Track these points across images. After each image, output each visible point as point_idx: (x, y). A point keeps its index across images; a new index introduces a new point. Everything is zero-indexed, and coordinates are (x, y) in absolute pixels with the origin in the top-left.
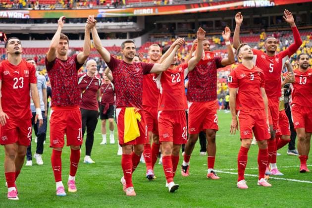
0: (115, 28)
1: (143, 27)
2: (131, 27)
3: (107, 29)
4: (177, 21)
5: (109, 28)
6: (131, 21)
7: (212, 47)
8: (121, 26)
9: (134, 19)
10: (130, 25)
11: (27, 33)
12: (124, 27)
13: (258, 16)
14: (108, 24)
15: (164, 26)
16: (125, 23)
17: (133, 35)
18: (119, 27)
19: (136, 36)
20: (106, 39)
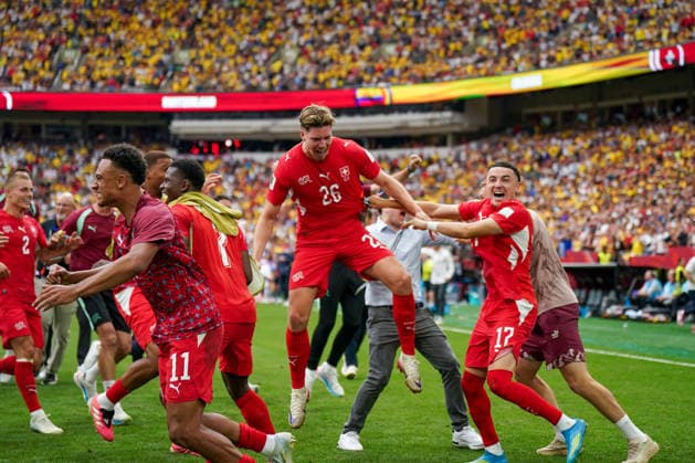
0: (420, 124)
2: (447, 122)
3: (406, 127)
5: (411, 124)
8: (431, 120)
10: (444, 119)
12: (437, 123)
14: (411, 116)
16: (438, 116)
18: (427, 124)
20: (411, 146)
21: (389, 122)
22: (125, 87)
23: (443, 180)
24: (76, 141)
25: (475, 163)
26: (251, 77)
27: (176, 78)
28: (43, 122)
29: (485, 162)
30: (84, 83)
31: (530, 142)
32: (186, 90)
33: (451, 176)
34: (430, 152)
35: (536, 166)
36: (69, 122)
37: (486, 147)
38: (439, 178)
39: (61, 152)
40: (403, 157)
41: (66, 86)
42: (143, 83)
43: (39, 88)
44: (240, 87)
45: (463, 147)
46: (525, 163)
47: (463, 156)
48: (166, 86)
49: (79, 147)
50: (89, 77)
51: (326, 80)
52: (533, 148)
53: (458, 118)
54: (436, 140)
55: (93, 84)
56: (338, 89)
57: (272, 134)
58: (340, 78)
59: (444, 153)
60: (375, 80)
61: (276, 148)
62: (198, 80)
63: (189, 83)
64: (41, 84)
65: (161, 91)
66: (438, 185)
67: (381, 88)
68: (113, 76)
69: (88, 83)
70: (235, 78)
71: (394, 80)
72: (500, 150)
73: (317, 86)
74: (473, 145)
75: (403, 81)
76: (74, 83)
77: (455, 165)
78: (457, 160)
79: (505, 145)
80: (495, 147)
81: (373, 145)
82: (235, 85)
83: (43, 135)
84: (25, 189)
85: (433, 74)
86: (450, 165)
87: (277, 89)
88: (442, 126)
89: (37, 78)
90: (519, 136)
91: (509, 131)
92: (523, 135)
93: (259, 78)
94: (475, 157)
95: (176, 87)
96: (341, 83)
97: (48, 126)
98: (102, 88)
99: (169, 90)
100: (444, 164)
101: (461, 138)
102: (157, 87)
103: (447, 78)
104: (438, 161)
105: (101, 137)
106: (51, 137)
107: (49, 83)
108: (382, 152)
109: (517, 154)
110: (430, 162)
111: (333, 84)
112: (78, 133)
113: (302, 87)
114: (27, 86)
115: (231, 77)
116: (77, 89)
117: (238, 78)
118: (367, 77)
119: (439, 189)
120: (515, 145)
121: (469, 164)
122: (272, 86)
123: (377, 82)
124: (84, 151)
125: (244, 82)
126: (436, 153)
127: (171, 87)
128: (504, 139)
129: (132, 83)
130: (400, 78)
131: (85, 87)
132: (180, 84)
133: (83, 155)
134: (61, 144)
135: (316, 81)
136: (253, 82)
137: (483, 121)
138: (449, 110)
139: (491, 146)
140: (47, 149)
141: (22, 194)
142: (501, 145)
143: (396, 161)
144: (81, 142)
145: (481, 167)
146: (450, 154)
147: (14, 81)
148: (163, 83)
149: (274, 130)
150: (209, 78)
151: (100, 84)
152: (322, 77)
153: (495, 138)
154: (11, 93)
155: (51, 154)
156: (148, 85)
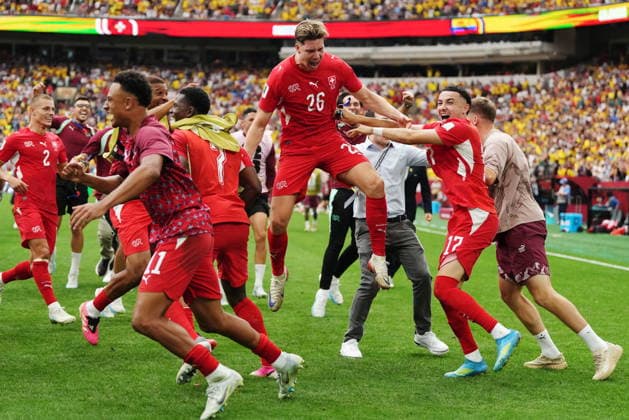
0: (512, 52)
2: (537, 51)
3: (498, 56)
5: (503, 53)
6: (536, 39)
8: (521, 49)
10: (534, 47)
12: (526, 52)
18: (518, 52)
20: (503, 74)
21: (482, 51)
22: (239, 15)
23: (531, 107)
24: (195, 65)
25: (562, 90)
26: (355, 7)
27: (286, 8)
28: (165, 47)
29: (572, 89)
30: (202, 12)
31: (615, 71)
32: (294, 19)
33: (539, 102)
34: (519, 79)
35: (620, 93)
36: (188, 48)
37: (573, 75)
38: (528, 103)
39: (181, 75)
40: (495, 83)
41: (186, 15)
42: (256, 12)
43: (162, 17)
44: (344, 17)
45: (552, 75)
46: (609, 90)
47: (551, 84)
48: (276, 16)
49: (198, 71)
50: (207, 6)
51: (424, 10)
52: (617, 76)
53: (547, 47)
54: (526, 68)
55: (210, 13)
56: (435, 18)
57: (373, 60)
58: (437, 9)
59: (532, 80)
60: (469, 10)
61: (376, 74)
62: (306, 10)
63: (298, 12)
64: (164, 13)
65: (272, 20)
66: (527, 110)
67: (475, 18)
68: (229, 6)
69: (206, 12)
70: (340, 8)
71: (488, 11)
72: (587, 78)
73: (415, 16)
74: (561, 73)
75: (496, 13)
76: (193, 12)
77: (544, 92)
78: (546, 87)
79: (591, 73)
80: (582, 74)
81: (467, 73)
82: (340, 14)
83: (165, 59)
84: (47, 108)
85: (525, 6)
86: (538, 92)
87: (379, 18)
88: (532, 55)
89: (160, 7)
90: (605, 65)
91: (595, 60)
92: (609, 64)
93: (362, 8)
94: (562, 84)
95: (285, 16)
96: (438, 13)
97: (170, 51)
98: (218, 17)
99: (279, 19)
100: (533, 90)
101: (549, 66)
102: (268, 16)
103: (537, 10)
104: (528, 89)
105: (217, 61)
106: (171, 61)
107: (170, 12)
108: (475, 79)
109: (602, 82)
110: (520, 88)
111: (430, 14)
112: (197, 58)
113: (401, 17)
114: (151, 14)
115: (337, 7)
116: (196, 17)
117: (343, 8)
118: (462, 8)
119: (526, 114)
120: (601, 74)
121: (556, 90)
122: (373, 16)
123: (471, 14)
124: (201, 74)
125: (348, 12)
126: (526, 80)
127: (281, 16)
128: (591, 68)
129: (246, 12)
130: (493, 9)
131: (204, 16)
132: (289, 13)
133: (201, 78)
134: (181, 68)
135: (414, 11)
136: (357, 12)
137: (572, 51)
138: (539, 39)
139: (577, 74)
140: (168, 72)
141: (44, 112)
142: (587, 74)
143: (488, 86)
144: (199, 66)
145: (568, 93)
146: (539, 81)
147: (140, 9)
148: (274, 12)
149: (375, 57)
150: (316, 8)
151: (217, 13)
152: (419, 8)
153: (582, 67)
154: (136, 20)
155: (172, 77)
156: (260, 13)
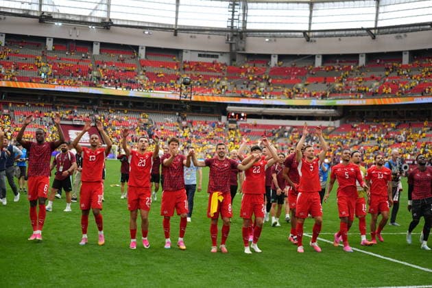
1: (341, 113)
2: (332, 113)
3: (316, 114)
4: (365, 110)
6: (333, 108)
7: (389, 130)
9: (335, 107)
11: (261, 114)
13: (424, 109)
14: (317, 110)
15: (357, 113)
16: (329, 110)
17: (334, 119)
18: (324, 113)
19: (336, 120)
20: (315, 120)
126: (324, 123)
